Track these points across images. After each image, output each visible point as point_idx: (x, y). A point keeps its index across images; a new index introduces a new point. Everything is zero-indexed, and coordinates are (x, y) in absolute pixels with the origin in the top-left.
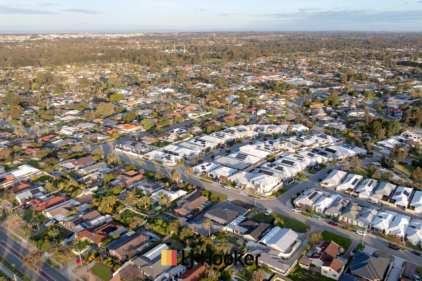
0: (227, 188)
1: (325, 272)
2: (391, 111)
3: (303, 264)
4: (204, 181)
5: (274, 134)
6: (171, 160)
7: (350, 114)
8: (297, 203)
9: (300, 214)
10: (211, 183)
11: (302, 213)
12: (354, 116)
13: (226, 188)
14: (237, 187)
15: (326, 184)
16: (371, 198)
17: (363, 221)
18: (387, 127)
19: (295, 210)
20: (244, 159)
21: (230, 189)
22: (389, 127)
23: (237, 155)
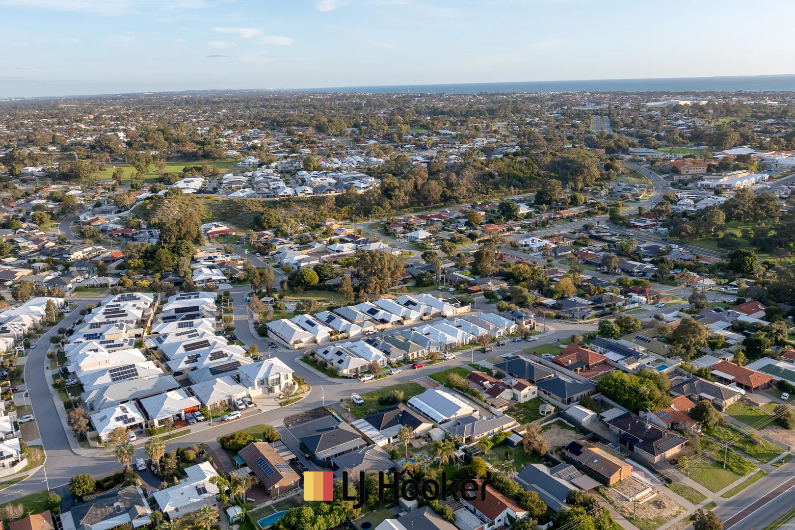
0: (235, 417)
1: (525, 396)
2: (120, 234)
3: (501, 407)
4: (174, 435)
5: (29, 329)
6: (11, 456)
7: (72, 257)
8: (345, 372)
9: (374, 380)
10: (189, 431)
11: (375, 377)
12: (79, 258)
13: (231, 418)
14: (243, 406)
15: (296, 342)
16: (366, 329)
17: (433, 345)
18: (178, 253)
19: (366, 379)
20: (137, 374)
21: (239, 415)
22: (183, 252)
23: (112, 376)
